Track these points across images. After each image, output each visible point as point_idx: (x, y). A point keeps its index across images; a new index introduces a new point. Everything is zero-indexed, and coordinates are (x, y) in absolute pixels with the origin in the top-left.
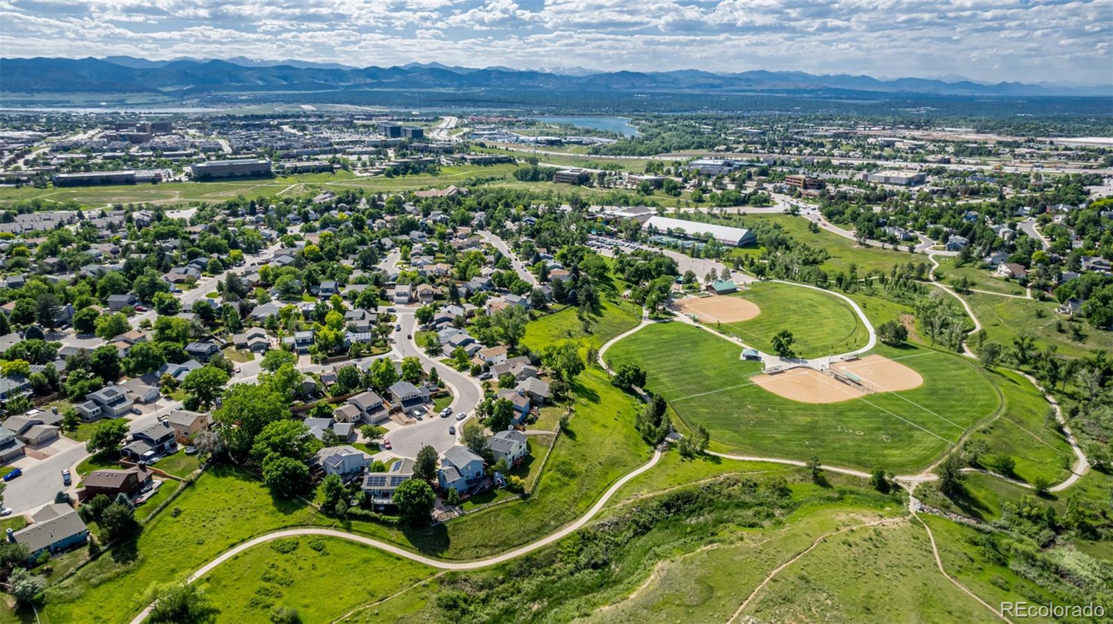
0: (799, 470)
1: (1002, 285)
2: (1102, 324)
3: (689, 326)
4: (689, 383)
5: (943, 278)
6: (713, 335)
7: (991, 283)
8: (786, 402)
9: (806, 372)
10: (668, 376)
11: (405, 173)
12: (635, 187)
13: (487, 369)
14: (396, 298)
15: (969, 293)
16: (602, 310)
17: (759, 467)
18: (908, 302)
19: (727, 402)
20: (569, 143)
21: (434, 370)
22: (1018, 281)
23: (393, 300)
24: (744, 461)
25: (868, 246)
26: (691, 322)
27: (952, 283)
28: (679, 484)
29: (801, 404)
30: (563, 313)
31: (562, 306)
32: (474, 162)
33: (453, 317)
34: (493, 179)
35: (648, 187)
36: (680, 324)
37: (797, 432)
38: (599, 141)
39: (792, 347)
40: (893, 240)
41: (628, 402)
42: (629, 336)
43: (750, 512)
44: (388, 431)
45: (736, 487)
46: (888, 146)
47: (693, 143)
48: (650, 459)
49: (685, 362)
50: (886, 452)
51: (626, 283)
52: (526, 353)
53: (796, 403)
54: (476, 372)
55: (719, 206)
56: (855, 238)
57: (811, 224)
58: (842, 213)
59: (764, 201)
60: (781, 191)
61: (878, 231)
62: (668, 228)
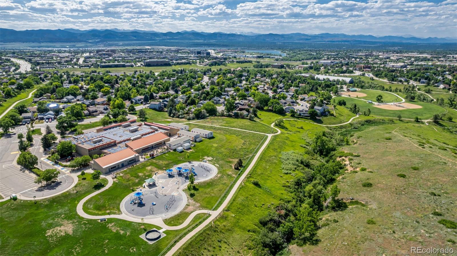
0: (395, 119)
1: (442, 90)
3: (347, 97)
5: (421, 90)
7: (438, 90)
9: (388, 105)
11: (215, 65)
12: (302, 69)
13: (304, 99)
15: (430, 93)
17: (384, 118)
20: (265, 57)
22: (447, 89)
25: (392, 83)
27: (425, 90)
28: (367, 119)
29: (389, 110)
32: (237, 62)
34: (246, 68)
35: (307, 69)
36: (344, 97)
37: (391, 114)
38: (276, 57)
40: (401, 81)
45: (380, 120)
48: (356, 116)
53: (387, 110)
55: (336, 74)
56: (388, 81)
57: (371, 78)
58: (381, 74)
59: (352, 72)
60: (356, 70)
61: (395, 79)
62: (324, 78)
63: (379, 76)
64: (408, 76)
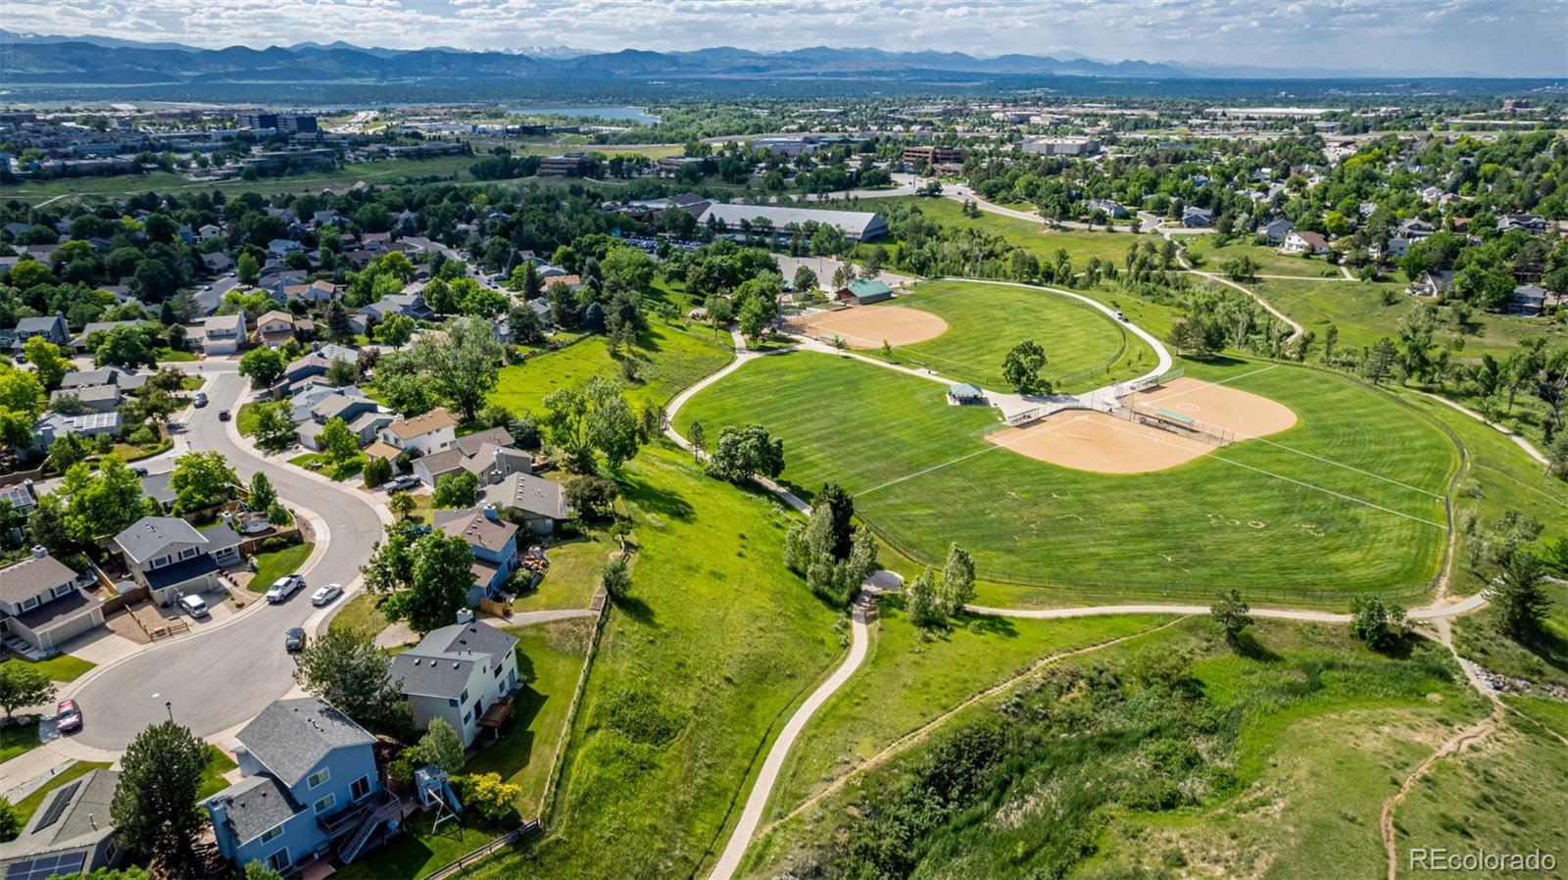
0: (1193, 626)
1: (1302, 264)
2: (1496, 304)
3: (827, 356)
4: (869, 459)
5: (1204, 264)
6: (880, 368)
7: (1284, 263)
8: (1077, 477)
9: (1084, 417)
10: (821, 450)
12: (672, 175)
13: (406, 467)
15: (1255, 281)
16: (655, 340)
17: (1099, 629)
18: (1167, 300)
19: (964, 490)
20: (557, 130)
21: (260, 479)
22: (1324, 257)
23: (201, 349)
24: (1059, 620)
25: (1065, 229)
26: (834, 351)
27: (1225, 267)
28: (946, 709)
29: (1110, 477)
30: (579, 348)
31: (573, 337)
32: (401, 155)
33: (328, 365)
35: (694, 172)
36: (811, 354)
37: (1136, 537)
38: (606, 129)
39: (1042, 374)
40: (1101, 218)
41: (755, 511)
42: (718, 383)
43: (1139, 762)
44: (89, 666)
45: (1075, 693)
46: (1021, 122)
47: (747, 128)
48: (846, 646)
49: (844, 420)
50: (1334, 558)
51: (691, 297)
52: (503, 421)
53: (1100, 477)
54: (378, 477)
55: (813, 191)
56: (1042, 220)
57: (966, 206)
58: (1011, 187)
59: (883, 181)
60: (901, 170)
61: (1074, 207)
62: (743, 220)
63: (1002, 194)
64: (1123, 189)
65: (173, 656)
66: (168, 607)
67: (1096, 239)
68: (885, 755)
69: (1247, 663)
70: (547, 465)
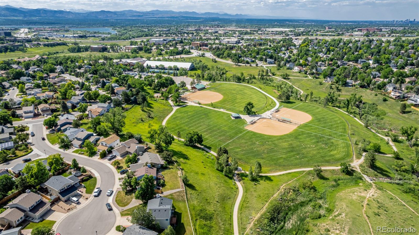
0: (309, 173)
1: (299, 74)
2: (343, 84)
3: (196, 107)
4: (220, 136)
5: (276, 74)
6: (211, 110)
7: (295, 74)
8: (270, 137)
9: (265, 120)
10: (207, 135)
11: (6, 51)
12: (130, 51)
13: (110, 152)
14: (24, 115)
15: (289, 79)
16: (151, 105)
17: (290, 176)
18: (270, 85)
19: (246, 143)
20: (89, 36)
21: (74, 161)
22: (303, 72)
23: (22, 117)
24: (280, 175)
25: (239, 66)
26: (198, 105)
27: (281, 76)
28: (267, 201)
29: (277, 136)
30: (133, 109)
31: (131, 106)
32: (45, 45)
33: (72, 121)
34: (57, 53)
35: (136, 50)
36: (192, 106)
37: (289, 152)
38: (103, 36)
39: (253, 110)
40: (248, 63)
41: (200, 154)
42: (172, 116)
43: (309, 208)
44: (54, 222)
45: (291, 193)
46: (216, 33)
47: (143, 35)
48: (237, 188)
49: (209, 126)
50: (332, 153)
51: (154, 90)
52: (131, 136)
53: (275, 137)
55: (171, 56)
56: (233, 63)
57: (213, 59)
58: (223, 54)
59: (188, 53)
60: (192, 49)
61: (240, 59)
62: (156, 66)
63: (221, 56)
64: (251, 54)
65: (76, 216)
66: (67, 201)
67: (247, 68)
68: (259, 215)
69: (322, 181)
70: (148, 148)
